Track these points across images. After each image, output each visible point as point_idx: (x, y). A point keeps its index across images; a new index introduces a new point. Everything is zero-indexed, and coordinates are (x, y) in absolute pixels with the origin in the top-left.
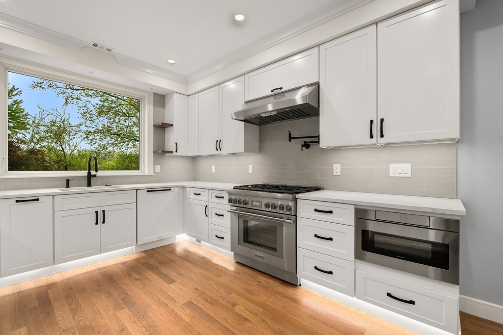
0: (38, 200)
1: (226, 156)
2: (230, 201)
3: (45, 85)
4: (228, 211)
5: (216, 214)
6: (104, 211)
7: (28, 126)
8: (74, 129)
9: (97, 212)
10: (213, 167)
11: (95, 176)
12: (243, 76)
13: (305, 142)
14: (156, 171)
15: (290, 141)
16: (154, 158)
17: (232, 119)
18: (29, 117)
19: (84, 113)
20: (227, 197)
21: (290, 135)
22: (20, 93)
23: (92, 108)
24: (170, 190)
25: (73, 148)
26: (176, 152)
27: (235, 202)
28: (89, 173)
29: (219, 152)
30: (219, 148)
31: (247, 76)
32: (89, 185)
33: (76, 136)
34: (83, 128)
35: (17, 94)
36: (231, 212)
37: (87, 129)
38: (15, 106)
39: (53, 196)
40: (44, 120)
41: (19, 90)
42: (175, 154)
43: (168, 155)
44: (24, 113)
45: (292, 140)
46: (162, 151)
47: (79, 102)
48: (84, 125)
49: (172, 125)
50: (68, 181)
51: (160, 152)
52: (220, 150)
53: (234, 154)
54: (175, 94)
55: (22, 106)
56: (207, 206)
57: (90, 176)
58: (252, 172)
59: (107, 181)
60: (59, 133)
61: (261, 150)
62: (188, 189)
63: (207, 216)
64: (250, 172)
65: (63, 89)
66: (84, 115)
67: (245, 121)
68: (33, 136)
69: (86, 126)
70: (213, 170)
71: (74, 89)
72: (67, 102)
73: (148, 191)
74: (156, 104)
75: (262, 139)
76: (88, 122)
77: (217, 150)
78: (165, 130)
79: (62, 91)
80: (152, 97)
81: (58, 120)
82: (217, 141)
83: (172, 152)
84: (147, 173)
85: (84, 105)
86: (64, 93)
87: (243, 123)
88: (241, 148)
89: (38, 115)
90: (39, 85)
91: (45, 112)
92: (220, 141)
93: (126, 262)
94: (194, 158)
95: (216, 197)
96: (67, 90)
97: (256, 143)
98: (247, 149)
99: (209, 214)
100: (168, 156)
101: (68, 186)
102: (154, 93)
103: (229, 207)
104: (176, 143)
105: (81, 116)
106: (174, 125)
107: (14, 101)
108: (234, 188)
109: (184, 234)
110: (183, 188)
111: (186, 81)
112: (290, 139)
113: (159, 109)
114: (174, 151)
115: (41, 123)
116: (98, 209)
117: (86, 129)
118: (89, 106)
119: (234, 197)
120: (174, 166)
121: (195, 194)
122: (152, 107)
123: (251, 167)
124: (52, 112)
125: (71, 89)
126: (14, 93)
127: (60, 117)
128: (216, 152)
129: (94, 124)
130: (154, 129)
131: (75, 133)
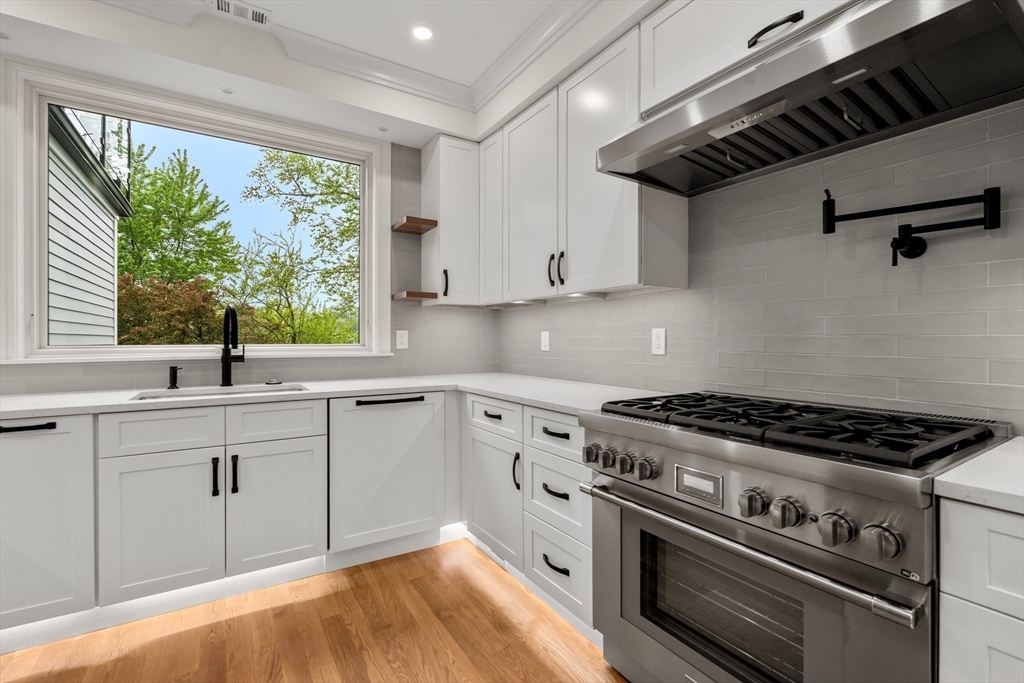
0: (52, 426)
1: (578, 302)
2: (591, 455)
3: (262, 192)
4: (582, 490)
5: (545, 487)
6: (235, 458)
7: (239, 267)
8: (305, 267)
9: (215, 461)
10: (545, 336)
11: (241, 359)
12: (636, 31)
13: (905, 230)
14: (399, 346)
15: (829, 228)
16: (393, 312)
17: (599, 170)
18: (241, 250)
19: (321, 237)
20: (579, 439)
21: (829, 205)
22: (226, 209)
23: (333, 227)
24: (422, 399)
25: (305, 303)
26: (445, 294)
27: (608, 460)
28: (226, 351)
29: (558, 291)
30: (557, 278)
31: (647, 26)
32: (227, 381)
33: (309, 280)
34: (318, 263)
35: (222, 211)
36: (592, 494)
37: (325, 266)
38: (221, 233)
39: (96, 416)
40: (261, 255)
41: (224, 204)
42: (442, 300)
43: (427, 302)
44: (234, 245)
45: (838, 224)
46: (409, 294)
47: (312, 216)
48: (319, 259)
49: (434, 224)
50: (174, 371)
51: (404, 294)
52: (562, 282)
53: (603, 295)
54: (442, 140)
55: (231, 231)
56: (517, 457)
57: (227, 360)
58: (662, 351)
59: (273, 373)
60: (283, 275)
61: (695, 276)
62: (470, 398)
63: (518, 486)
64: (654, 351)
65: (289, 197)
66: (319, 239)
67: (641, 177)
68: (245, 283)
69: (323, 261)
70: (545, 345)
71: (307, 196)
72: (296, 220)
73: (359, 403)
74: (397, 173)
75: (697, 240)
76: (326, 252)
77: (552, 283)
78: (420, 241)
79: (288, 200)
80: (387, 155)
81: (283, 252)
82: (553, 257)
83: (434, 296)
84: (375, 352)
85: (320, 220)
86: (291, 203)
87: (634, 186)
88: (627, 273)
89: (252, 244)
90: (254, 191)
91: (264, 240)
92: (562, 255)
93: (290, 606)
94: (497, 313)
95: (546, 431)
96: (296, 198)
97: (676, 255)
98: (651, 275)
99: (526, 484)
100: (429, 307)
101: (173, 384)
102: (394, 145)
103: (586, 476)
104: (445, 272)
105: (315, 241)
106: (440, 224)
107: (219, 224)
108: (605, 410)
109: (460, 524)
110: (459, 393)
111: (470, 101)
112: (830, 221)
113: (406, 186)
114: (440, 291)
115: (258, 259)
116: (219, 453)
117: (322, 266)
118: (329, 223)
119: (603, 444)
120: (446, 333)
121: (486, 414)
122: (387, 180)
123: (658, 335)
124: (274, 239)
125: (303, 195)
126: (218, 210)
127: (286, 247)
128: (549, 292)
129: (336, 256)
130: (393, 237)
131: (305, 274)
